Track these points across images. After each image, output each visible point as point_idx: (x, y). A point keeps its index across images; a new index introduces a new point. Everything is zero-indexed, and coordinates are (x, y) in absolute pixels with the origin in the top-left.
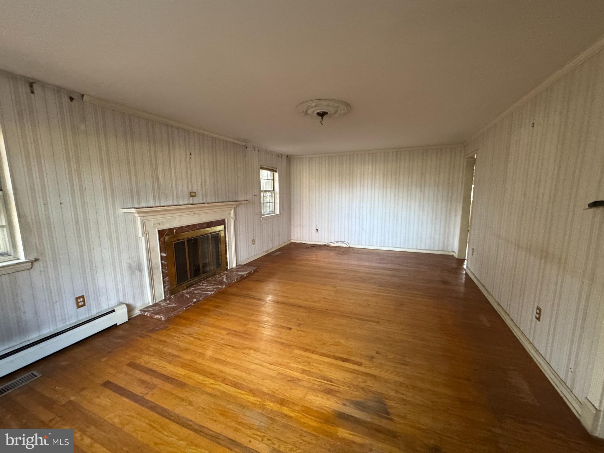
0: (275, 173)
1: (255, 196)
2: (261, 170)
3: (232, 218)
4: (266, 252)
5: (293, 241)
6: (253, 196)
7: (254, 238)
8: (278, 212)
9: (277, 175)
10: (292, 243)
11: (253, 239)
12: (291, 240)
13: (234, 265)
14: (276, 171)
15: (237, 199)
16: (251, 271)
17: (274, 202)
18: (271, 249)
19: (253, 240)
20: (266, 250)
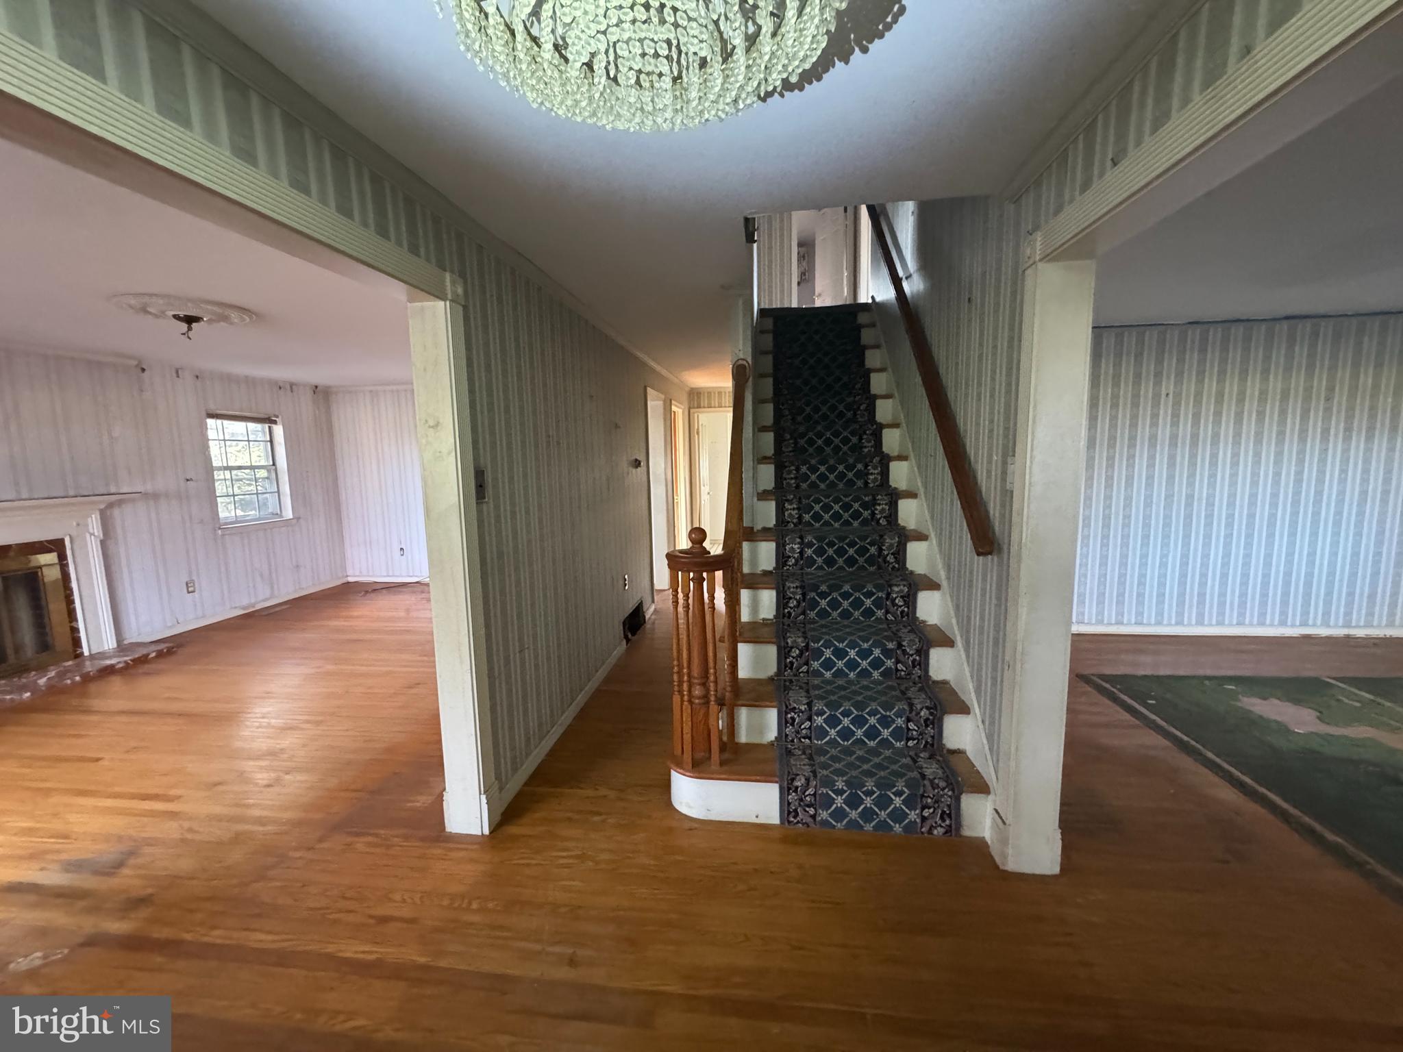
0: (274, 427)
1: (188, 480)
2: (211, 422)
3: (92, 534)
4: (244, 608)
5: (351, 579)
6: (182, 483)
7: (190, 573)
8: (288, 514)
9: (278, 430)
10: (348, 583)
11: (185, 579)
12: (347, 576)
13: (109, 643)
14: (275, 422)
15: (113, 490)
16: (148, 655)
17: (278, 492)
18: (264, 600)
19: (187, 584)
20: (245, 602)
